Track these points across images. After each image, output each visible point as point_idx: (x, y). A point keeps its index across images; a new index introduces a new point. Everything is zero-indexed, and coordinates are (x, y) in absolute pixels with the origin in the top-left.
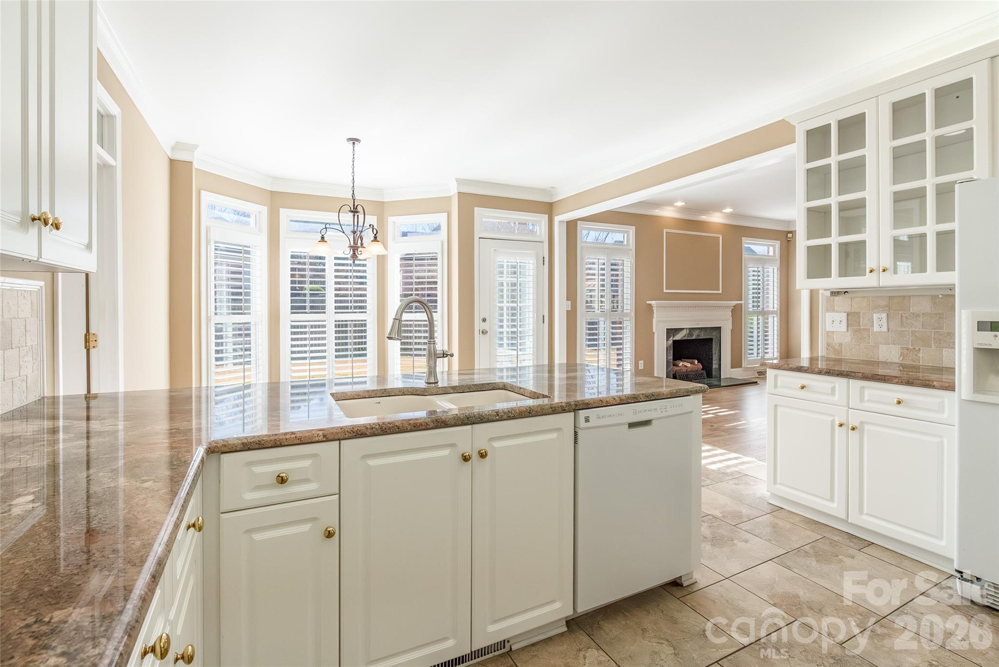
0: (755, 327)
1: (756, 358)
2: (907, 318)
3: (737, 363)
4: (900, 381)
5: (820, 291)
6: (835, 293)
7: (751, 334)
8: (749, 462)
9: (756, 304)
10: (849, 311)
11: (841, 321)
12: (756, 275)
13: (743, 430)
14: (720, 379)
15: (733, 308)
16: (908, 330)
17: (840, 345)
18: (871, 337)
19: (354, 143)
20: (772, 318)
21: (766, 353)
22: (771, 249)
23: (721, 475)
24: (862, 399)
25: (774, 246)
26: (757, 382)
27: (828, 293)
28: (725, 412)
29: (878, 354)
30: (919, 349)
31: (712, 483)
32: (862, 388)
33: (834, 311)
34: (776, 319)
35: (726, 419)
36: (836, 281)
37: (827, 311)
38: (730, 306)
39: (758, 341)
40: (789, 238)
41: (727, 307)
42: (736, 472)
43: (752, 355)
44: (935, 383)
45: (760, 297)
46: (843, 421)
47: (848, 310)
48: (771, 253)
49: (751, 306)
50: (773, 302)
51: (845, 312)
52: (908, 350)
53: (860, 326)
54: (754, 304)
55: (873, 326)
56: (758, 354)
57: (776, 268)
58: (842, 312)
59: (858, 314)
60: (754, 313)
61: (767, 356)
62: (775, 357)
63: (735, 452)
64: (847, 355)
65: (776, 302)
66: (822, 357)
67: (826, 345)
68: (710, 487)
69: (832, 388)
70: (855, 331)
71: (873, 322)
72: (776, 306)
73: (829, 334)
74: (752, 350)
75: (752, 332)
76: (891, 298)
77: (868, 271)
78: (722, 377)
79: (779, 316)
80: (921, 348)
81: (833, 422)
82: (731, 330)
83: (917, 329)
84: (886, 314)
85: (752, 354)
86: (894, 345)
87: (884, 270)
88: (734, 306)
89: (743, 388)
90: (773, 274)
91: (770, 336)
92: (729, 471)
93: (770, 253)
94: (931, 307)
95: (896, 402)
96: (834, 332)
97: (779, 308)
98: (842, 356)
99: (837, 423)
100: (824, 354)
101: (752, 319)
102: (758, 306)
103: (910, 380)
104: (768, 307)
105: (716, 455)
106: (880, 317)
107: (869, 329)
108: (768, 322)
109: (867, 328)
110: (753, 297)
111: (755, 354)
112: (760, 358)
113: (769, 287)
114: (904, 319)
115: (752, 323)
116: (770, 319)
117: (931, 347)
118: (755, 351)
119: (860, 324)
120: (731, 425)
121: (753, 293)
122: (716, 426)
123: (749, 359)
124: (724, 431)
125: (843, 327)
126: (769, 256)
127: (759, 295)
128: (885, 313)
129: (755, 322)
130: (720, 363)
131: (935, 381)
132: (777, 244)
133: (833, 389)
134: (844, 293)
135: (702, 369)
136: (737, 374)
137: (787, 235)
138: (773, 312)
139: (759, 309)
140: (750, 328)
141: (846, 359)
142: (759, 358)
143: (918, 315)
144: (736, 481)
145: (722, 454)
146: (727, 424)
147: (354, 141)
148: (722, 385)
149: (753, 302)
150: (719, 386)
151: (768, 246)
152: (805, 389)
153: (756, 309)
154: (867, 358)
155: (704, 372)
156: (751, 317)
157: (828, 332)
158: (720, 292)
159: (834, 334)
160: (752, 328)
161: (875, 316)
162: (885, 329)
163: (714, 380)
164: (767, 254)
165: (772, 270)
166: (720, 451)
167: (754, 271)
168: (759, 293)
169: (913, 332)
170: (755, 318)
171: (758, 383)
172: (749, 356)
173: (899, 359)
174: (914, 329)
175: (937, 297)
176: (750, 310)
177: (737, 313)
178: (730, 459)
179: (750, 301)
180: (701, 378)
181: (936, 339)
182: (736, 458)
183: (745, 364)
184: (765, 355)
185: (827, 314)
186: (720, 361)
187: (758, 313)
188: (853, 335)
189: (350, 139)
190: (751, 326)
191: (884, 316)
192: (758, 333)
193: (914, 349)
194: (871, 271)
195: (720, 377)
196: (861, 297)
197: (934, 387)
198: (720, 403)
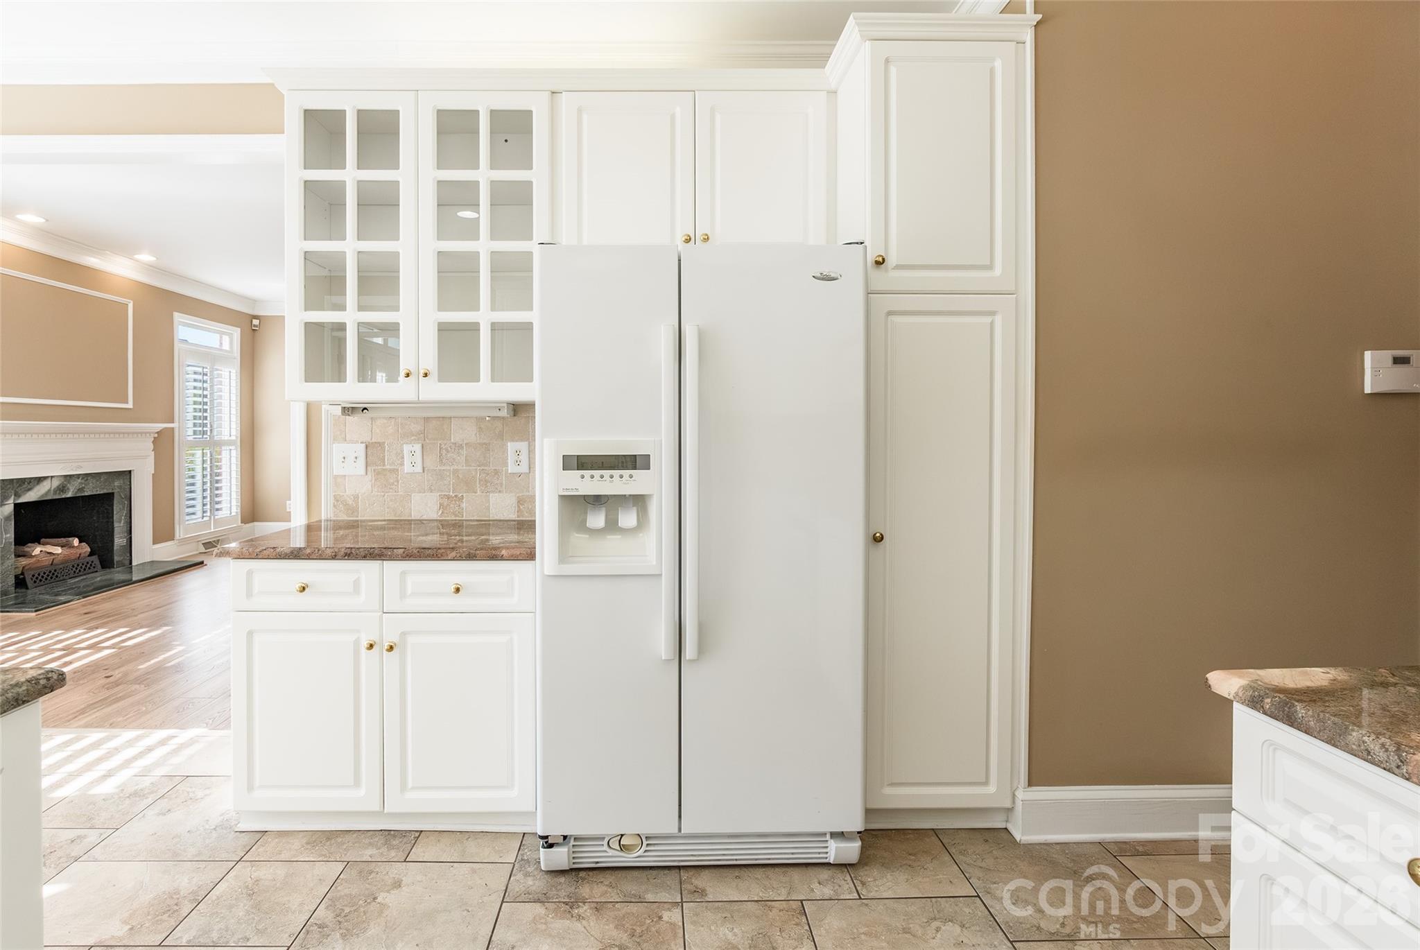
0: (199, 468)
1: (200, 520)
2: (447, 450)
3: (163, 532)
4: (458, 555)
5: (323, 406)
6: (349, 410)
7: (191, 481)
8: (192, 742)
9: (201, 429)
10: (369, 440)
11: (356, 458)
12: (200, 381)
13: (178, 669)
14: (131, 567)
15: (156, 435)
16: (449, 468)
17: (356, 497)
18: (400, 482)
20: (228, 451)
21: (217, 510)
22: (226, 339)
23: (127, 801)
24: (403, 595)
25: (231, 335)
26: (202, 563)
27: (338, 410)
28: (140, 636)
29: (411, 509)
30: (462, 496)
31: (103, 837)
32: (403, 573)
33: (346, 440)
34: (234, 453)
35: (142, 652)
36: (352, 390)
37: (335, 439)
38: (150, 433)
39: (204, 490)
40: (255, 326)
41: (143, 433)
42: (163, 779)
43: (193, 517)
44: (504, 552)
45: (206, 417)
46: (373, 637)
47: (367, 439)
48: (226, 346)
49: (190, 432)
50: (228, 425)
51: (362, 443)
52: (448, 498)
53: (384, 465)
54: (195, 429)
55: (402, 464)
56: (204, 512)
57: (234, 371)
58: (357, 442)
59: (381, 444)
60: (194, 445)
61: (220, 515)
62: (233, 514)
63: (162, 726)
64: (367, 513)
65: (234, 426)
66: (327, 520)
67: (332, 498)
68: (96, 852)
69: (355, 581)
70: (378, 473)
71: (403, 458)
72: (234, 432)
73: (338, 480)
74: (193, 506)
75: (193, 477)
76: (427, 419)
77: (402, 373)
78: (134, 563)
79: (239, 450)
80: (464, 495)
81: (357, 643)
82: (153, 474)
83: (460, 467)
84: (420, 445)
85: (193, 514)
86: (431, 492)
87: (426, 375)
88: (157, 433)
89: (176, 577)
90: (228, 381)
91: (224, 481)
92: (147, 782)
93: (224, 345)
94: (476, 434)
95: (453, 590)
96: (345, 476)
97: (239, 435)
98: (358, 517)
99: (365, 644)
100: (331, 516)
101: (193, 455)
102: (204, 433)
103: (472, 551)
104: (220, 433)
105: (117, 750)
106: (413, 449)
107: (398, 470)
108: (221, 459)
109: (395, 467)
110: (195, 418)
111: (199, 514)
112: (208, 518)
113: (222, 401)
114: (444, 452)
115: (192, 462)
116: (225, 455)
117: (476, 493)
118: (199, 508)
119: (384, 462)
120: (152, 662)
121: (195, 410)
122: (117, 674)
123: (187, 523)
124: (139, 680)
125: (360, 467)
126: (221, 350)
127: (205, 414)
128: (419, 443)
129: (199, 460)
130: (131, 538)
131: (502, 548)
132: (236, 332)
133: (357, 584)
134: (362, 411)
135: (91, 554)
136: (167, 552)
137: (252, 321)
138: (229, 443)
139: (205, 436)
140: (189, 470)
141: (364, 521)
142: (205, 519)
143: (461, 447)
144: (163, 804)
145: (130, 743)
146: (142, 663)
148: (134, 579)
149: (195, 425)
150: (129, 582)
151: (222, 333)
152: (307, 590)
153: (201, 436)
154: (395, 516)
155: (95, 559)
156: (190, 452)
157: (336, 477)
158: (130, 405)
159: (345, 479)
160: (193, 470)
161: (407, 448)
162: (419, 469)
163: (119, 572)
164: (218, 347)
165: (228, 373)
166: (129, 734)
167: (195, 373)
168: (205, 411)
169: (456, 471)
170: (199, 453)
171: (205, 563)
172: (188, 518)
173: (438, 513)
174: (456, 467)
175: (483, 419)
176: (190, 438)
177: (164, 444)
178: (150, 749)
179: (190, 424)
180: (90, 571)
181: (482, 480)
182: (163, 742)
183: (179, 533)
184: (216, 513)
185: (334, 445)
186: (131, 533)
187: (203, 445)
188: (375, 480)
190: (191, 466)
191: (418, 447)
192: (203, 477)
193: (456, 496)
194: (408, 375)
195: (131, 563)
196: (384, 418)
197: (502, 558)
198: (130, 619)
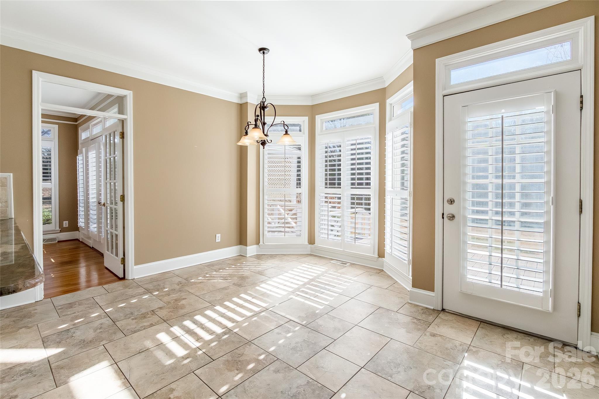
19: (264, 53)
147: (263, 50)
189: (260, 50)
